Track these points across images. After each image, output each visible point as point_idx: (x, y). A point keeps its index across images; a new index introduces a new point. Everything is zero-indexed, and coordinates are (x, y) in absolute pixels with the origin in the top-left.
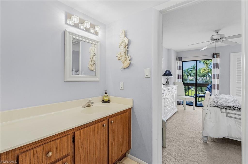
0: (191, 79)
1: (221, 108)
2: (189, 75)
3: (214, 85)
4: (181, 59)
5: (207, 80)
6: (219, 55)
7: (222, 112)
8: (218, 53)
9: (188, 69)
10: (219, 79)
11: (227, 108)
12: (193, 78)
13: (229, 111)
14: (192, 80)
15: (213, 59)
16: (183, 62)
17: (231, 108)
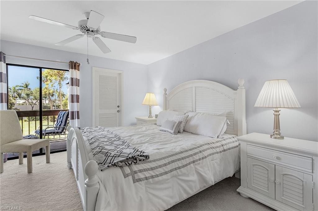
0: (20, 103)
1: (121, 167)
2: (18, 96)
3: (73, 112)
4: (2, 57)
5: (47, 104)
6: (79, 66)
7: (126, 176)
8: (78, 63)
9: (16, 86)
10: (79, 102)
11: (132, 163)
12: (24, 101)
13: (135, 168)
14: (23, 105)
15: (70, 70)
16: (7, 64)
17: (136, 159)
